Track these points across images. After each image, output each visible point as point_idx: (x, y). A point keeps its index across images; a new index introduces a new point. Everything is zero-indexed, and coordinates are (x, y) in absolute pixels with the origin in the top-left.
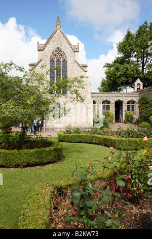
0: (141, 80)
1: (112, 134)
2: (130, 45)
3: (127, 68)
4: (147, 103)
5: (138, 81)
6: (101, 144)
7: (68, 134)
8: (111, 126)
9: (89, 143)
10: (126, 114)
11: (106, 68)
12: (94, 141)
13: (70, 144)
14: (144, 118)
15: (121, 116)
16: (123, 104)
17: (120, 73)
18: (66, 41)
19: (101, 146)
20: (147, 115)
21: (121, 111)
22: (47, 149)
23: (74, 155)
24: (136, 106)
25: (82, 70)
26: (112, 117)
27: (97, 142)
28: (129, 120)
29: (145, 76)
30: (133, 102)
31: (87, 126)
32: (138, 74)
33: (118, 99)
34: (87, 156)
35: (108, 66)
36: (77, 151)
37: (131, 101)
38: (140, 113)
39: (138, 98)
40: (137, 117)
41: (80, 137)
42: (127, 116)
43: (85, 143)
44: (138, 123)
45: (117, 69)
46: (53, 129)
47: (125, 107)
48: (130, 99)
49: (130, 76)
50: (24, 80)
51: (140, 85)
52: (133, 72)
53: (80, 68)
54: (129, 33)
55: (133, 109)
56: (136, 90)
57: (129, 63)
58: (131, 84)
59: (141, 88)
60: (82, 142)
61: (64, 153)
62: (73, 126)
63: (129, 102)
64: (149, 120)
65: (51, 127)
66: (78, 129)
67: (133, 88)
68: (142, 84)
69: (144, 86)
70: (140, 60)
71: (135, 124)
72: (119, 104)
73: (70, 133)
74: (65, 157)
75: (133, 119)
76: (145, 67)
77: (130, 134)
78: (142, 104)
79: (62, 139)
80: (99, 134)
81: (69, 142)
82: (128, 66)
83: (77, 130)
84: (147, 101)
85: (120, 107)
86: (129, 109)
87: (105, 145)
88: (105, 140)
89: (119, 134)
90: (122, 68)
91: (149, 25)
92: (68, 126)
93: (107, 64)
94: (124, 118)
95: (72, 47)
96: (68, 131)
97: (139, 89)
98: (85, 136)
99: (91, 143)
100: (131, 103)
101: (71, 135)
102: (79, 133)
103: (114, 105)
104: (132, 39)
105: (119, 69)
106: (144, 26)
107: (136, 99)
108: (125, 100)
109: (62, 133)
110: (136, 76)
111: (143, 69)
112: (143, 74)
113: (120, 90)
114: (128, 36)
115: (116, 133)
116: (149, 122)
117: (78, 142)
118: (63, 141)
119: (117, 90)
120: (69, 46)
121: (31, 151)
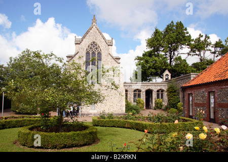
0: (169, 71)
1: (144, 119)
2: (158, 41)
3: (156, 61)
4: (175, 92)
5: (167, 72)
6: (133, 128)
7: (102, 120)
8: (142, 112)
9: (121, 127)
10: (156, 101)
11: (137, 61)
12: (126, 126)
13: (104, 128)
14: (172, 105)
15: (151, 103)
16: (153, 92)
17: (149, 65)
18: (101, 36)
19: (133, 130)
20: (175, 102)
21: (151, 99)
22: (84, 132)
23: (108, 138)
24: (165, 94)
25: (115, 62)
26: (143, 104)
27: (129, 126)
28: (159, 106)
29: (172, 68)
30: (162, 91)
31: (120, 112)
32: (166, 66)
33: (148, 88)
34: (120, 139)
35: (139, 58)
36: (111, 134)
37: (160, 90)
38: (169, 100)
39: (167, 87)
40: (166, 104)
41: (113, 121)
42: (157, 104)
43: (118, 127)
44: (166, 109)
45: (147, 62)
46: (87, 115)
47: (154, 95)
48: (159, 88)
49: (159, 67)
50: (63, 69)
51: (168, 75)
52: (162, 64)
53: (113, 60)
54: (156, 30)
55: (162, 97)
56: (165, 80)
57: (158, 56)
58: (161, 75)
59: (170, 78)
60: (115, 127)
61: (99, 136)
62: (107, 112)
63: (158, 91)
64: (177, 107)
65: (86, 113)
66: (112, 114)
67: (162, 78)
68: (170, 75)
69: (172, 77)
70: (168, 53)
71: (164, 110)
72: (149, 93)
73: (104, 118)
74: (99, 140)
75: (162, 105)
76: (172, 60)
77: (159, 119)
78: (170, 93)
79: (96, 124)
80: (131, 119)
81: (103, 126)
82: (156, 58)
83: (111, 116)
84: (175, 89)
85: (151, 95)
86: (158, 97)
87: (137, 129)
88: (137, 124)
89: (150, 119)
90: (151, 60)
91: (175, 24)
92: (102, 112)
93: (138, 57)
94: (154, 105)
95: (107, 41)
96: (102, 117)
97: (168, 79)
98: (118, 121)
99: (124, 127)
100: (160, 92)
101: (105, 120)
102: (112, 118)
103: (144, 93)
104: (159, 36)
106: (170, 24)
107: (165, 88)
108: (155, 89)
109: (96, 118)
110: (164, 67)
111: (171, 61)
112: (171, 66)
113: (150, 80)
114: (156, 33)
115: (147, 118)
116: (176, 108)
117: (111, 127)
118: (97, 126)
119: (147, 80)
120: (103, 40)
121: (68, 133)
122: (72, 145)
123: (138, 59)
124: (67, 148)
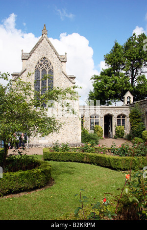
0: (131, 93)
1: (104, 150)
2: (118, 57)
3: (116, 80)
4: (139, 117)
5: (128, 94)
6: (94, 163)
7: (55, 152)
8: (100, 141)
9: (79, 162)
10: (116, 129)
11: (93, 81)
12: (85, 160)
13: (58, 163)
14: (135, 134)
15: (110, 131)
16: (113, 118)
17: (108, 85)
18: (53, 51)
19: (93, 166)
20: (139, 130)
21: (110, 126)
22: (35, 171)
23: (65, 177)
24: (127, 120)
25: (69, 82)
26: (101, 132)
27: (88, 161)
28: (119, 135)
29: (134, 89)
30: (124, 116)
31: (75, 142)
32: (128, 87)
33: (107, 113)
34: (80, 178)
36: (67, 172)
37: (121, 115)
38: (132, 128)
39: (129, 112)
40: (128, 133)
41: (69, 154)
42: (117, 131)
43: (74, 161)
44: (129, 138)
45: (106, 81)
46: (37, 146)
47: (115, 121)
48: (120, 113)
49: (119, 88)
50: (8, 90)
51: (130, 98)
52: (123, 85)
53: (67, 80)
54: (116, 44)
55: (123, 124)
56: (126, 103)
57: (118, 75)
58: (121, 98)
59: (132, 101)
60: (71, 161)
61: (53, 176)
62: (60, 142)
63: (119, 117)
64: (142, 135)
65: (35, 143)
66: (67, 146)
67: (123, 101)
68: (132, 97)
69: (134, 100)
70: (129, 72)
71: (125, 139)
72: (108, 119)
73: (58, 150)
74: (54, 180)
75: (124, 134)
76: (135, 80)
77: (125, 151)
78: (133, 118)
79: (48, 157)
80: (90, 151)
81: (57, 160)
82: (117, 78)
83: (65, 147)
84: (139, 115)
85: (110, 121)
86: (119, 123)
87: (98, 165)
88: (98, 158)
89: (113, 151)
90: (110, 80)
91: (137, 37)
92: (54, 142)
93: (95, 76)
94: (114, 133)
95: (59, 57)
96: (56, 148)
97: (129, 102)
98: (75, 154)
99: (82, 162)
100: (121, 117)
101: (59, 153)
102: (67, 150)
103: (103, 119)
104: (120, 51)
105: (107, 81)
106: (132, 37)
107: (127, 113)
108: (115, 114)
109: (48, 151)
110: (125, 89)
111: (133, 81)
112: (133, 88)
113: (109, 103)
114: (116, 47)
115: (109, 149)
116: (141, 138)
117: (67, 161)
118: (49, 160)
119: (106, 103)
120: (56, 56)
121: (15, 174)
122: (19, 189)
123: (95, 79)
124: (13, 193)
